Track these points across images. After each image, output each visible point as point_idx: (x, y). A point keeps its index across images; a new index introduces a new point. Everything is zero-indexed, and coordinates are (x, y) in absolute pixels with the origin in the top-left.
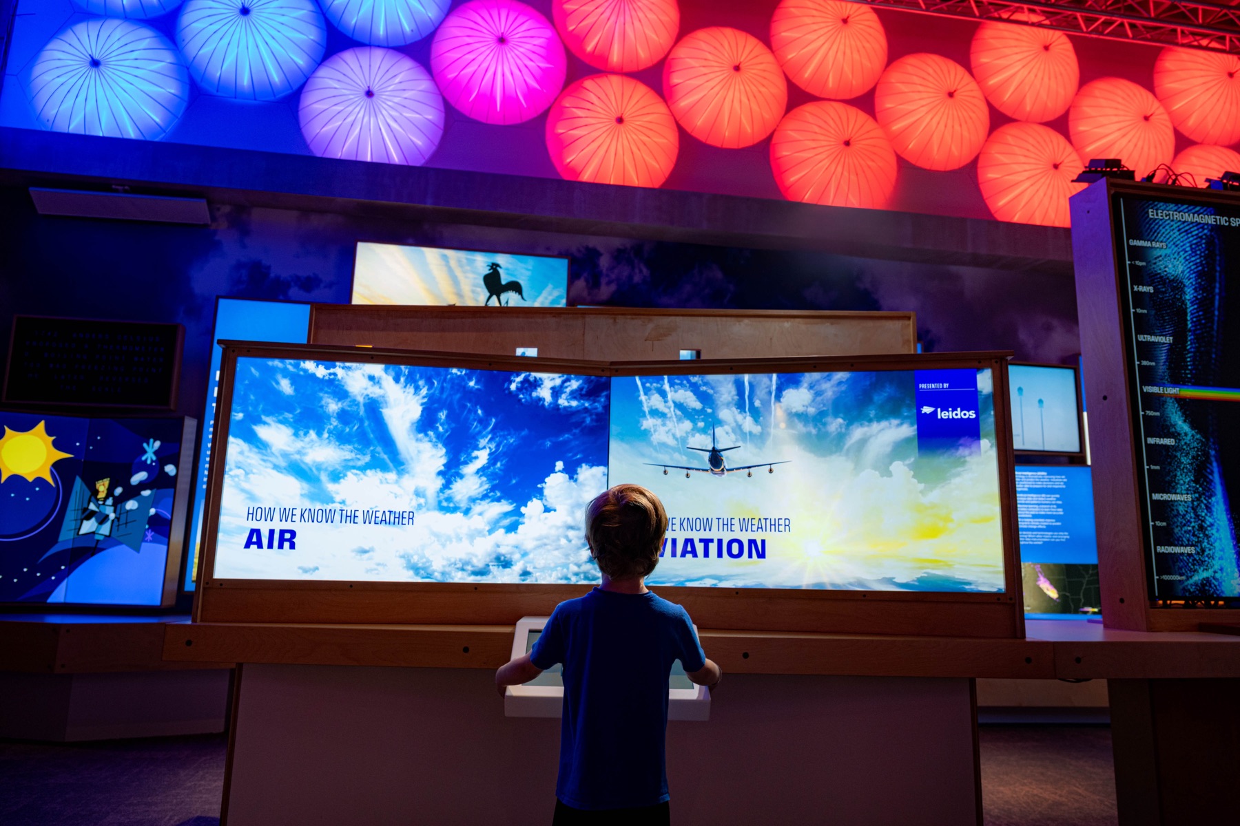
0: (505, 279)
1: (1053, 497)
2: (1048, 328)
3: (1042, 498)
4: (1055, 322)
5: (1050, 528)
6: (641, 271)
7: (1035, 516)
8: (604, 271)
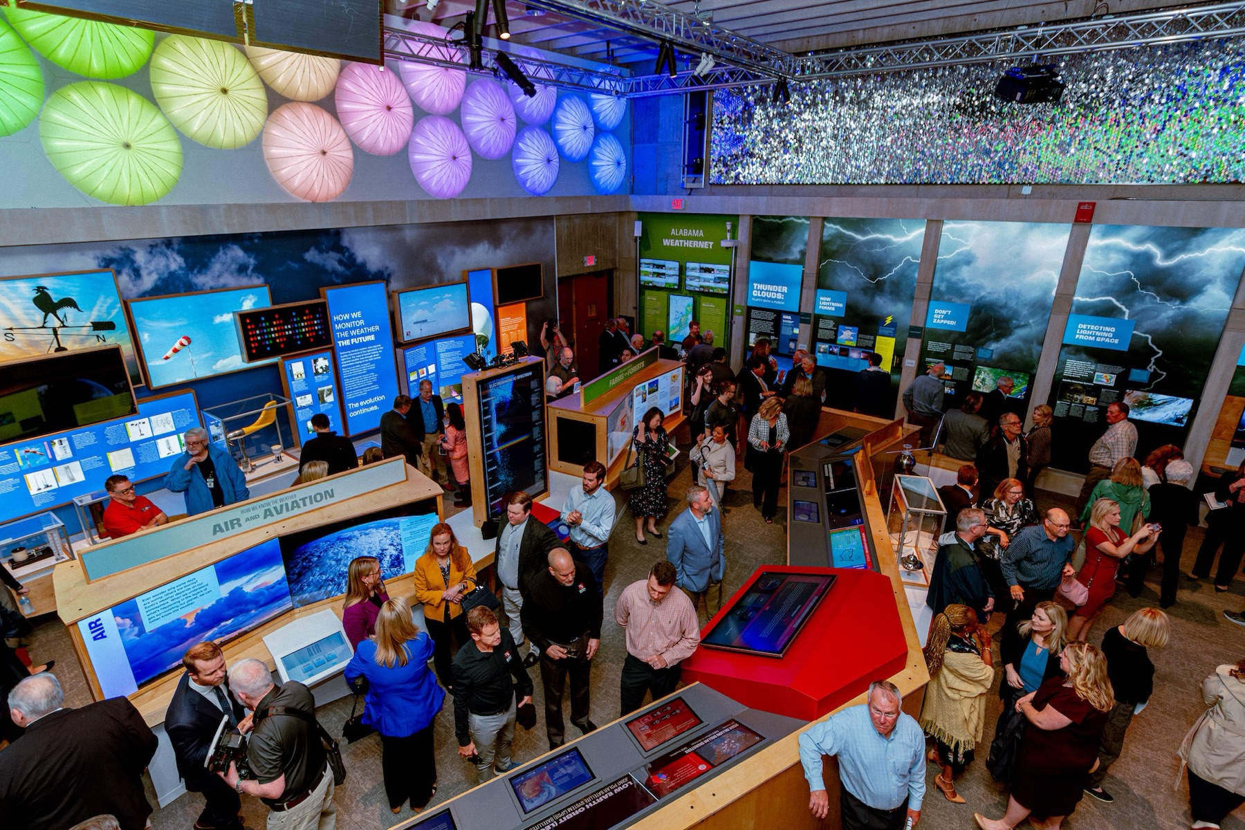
0: (55, 298)
1: (457, 352)
2: (453, 253)
3: (452, 354)
4: (456, 249)
5: (456, 368)
6: (175, 260)
7: (449, 363)
8: (143, 265)
